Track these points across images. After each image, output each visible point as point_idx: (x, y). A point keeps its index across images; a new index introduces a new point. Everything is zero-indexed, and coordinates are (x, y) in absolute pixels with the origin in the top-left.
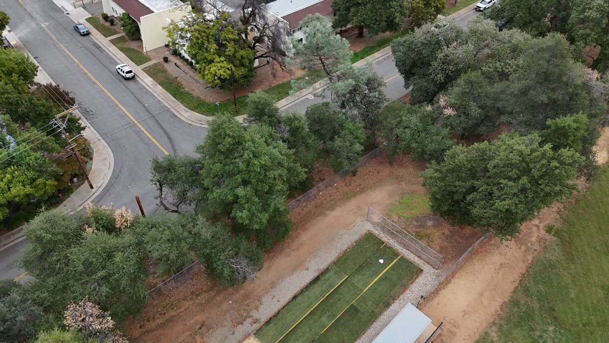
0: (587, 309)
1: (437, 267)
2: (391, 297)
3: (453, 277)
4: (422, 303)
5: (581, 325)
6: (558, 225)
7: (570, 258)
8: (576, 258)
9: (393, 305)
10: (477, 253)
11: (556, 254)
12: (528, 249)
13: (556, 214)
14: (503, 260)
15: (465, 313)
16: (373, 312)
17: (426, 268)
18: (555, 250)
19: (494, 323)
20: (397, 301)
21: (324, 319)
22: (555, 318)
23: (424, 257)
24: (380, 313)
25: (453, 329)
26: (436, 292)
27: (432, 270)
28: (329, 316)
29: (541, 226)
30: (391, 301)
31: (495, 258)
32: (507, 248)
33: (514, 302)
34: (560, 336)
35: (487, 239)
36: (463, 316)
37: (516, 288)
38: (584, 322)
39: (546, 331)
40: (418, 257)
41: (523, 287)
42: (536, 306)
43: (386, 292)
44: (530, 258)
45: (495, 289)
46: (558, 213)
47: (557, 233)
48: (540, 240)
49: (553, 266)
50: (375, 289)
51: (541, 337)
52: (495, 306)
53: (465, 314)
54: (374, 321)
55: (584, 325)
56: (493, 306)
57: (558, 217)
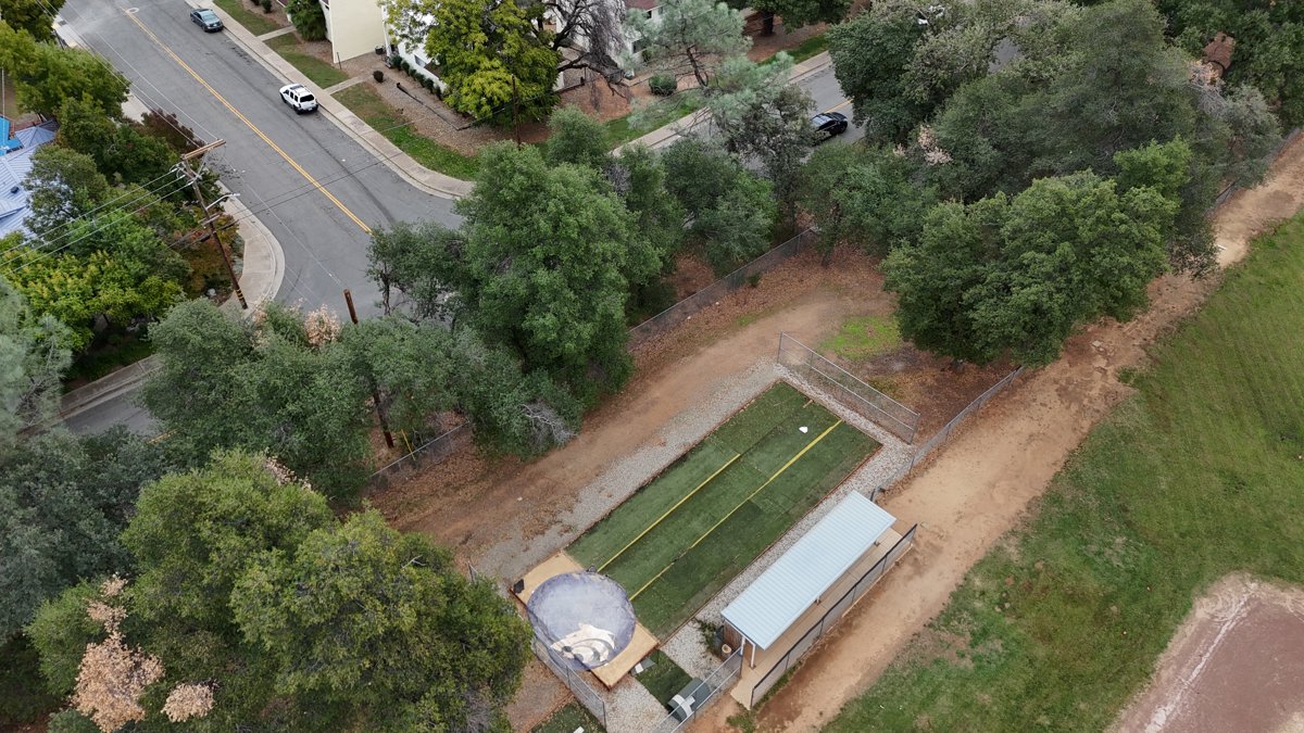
0: (1189, 508)
1: (909, 440)
2: (822, 489)
3: (939, 456)
4: (882, 496)
5: (1176, 535)
6: (1142, 369)
7: (1162, 423)
8: (1173, 424)
9: (824, 503)
10: (986, 415)
11: (1136, 417)
12: (1083, 409)
13: (1139, 350)
14: (1034, 428)
15: (960, 516)
16: (787, 513)
17: (889, 441)
18: (1133, 410)
19: (1013, 532)
20: (833, 496)
21: (696, 524)
22: (1129, 524)
23: (884, 422)
24: (801, 516)
25: (937, 542)
26: (908, 480)
27: (900, 445)
28: (704, 521)
29: (1110, 370)
30: (822, 495)
31: (1022, 425)
32: (1042, 408)
33: (1053, 498)
34: (1136, 553)
35: (1006, 393)
36: (957, 521)
37: (1058, 474)
38: (1183, 530)
39: (1109, 544)
40: (874, 422)
41: (1070, 472)
42: (1093, 503)
43: (813, 480)
44: (1086, 424)
45: (1017, 477)
46: (1143, 347)
47: (1140, 382)
48: (1106, 394)
49: (1128, 438)
50: (792, 476)
51: (1099, 554)
52: (1017, 505)
53: (961, 518)
54: (789, 529)
55: (1182, 535)
56: (1012, 505)
57: (1143, 354)
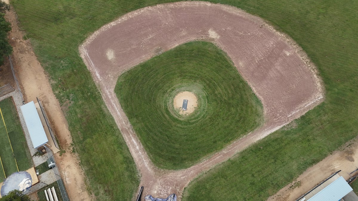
1: (14, 90)
2: (15, 115)
3: (22, 85)
4: (25, 102)
6: (25, 34)
7: (40, 39)
8: (42, 37)
9: (19, 116)
10: (17, 71)
11: (37, 43)
12: (28, 52)
13: (20, 32)
14: (27, 63)
15: (40, 88)
16: (17, 125)
17: (11, 94)
18: (35, 42)
19: (49, 80)
20: (19, 113)
22: (59, 58)
23: (5, 93)
24: (20, 122)
25: (43, 96)
26: (24, 95)
27: (14, 92)
29: (21, 40)
30: (17, 116)
31: (24, 65)
32: (23, 58)
33: (46, 68)
35: (14, 63)
37: (41, 64)
39: (62, 64)
40: (4, 95)
41: (42, 62)
42: (52, 62)
43: (11, 116)
44: (32, 52)
45: (37, 72)
46: (20, 30)
47: (28, 37)
48: (27, 44)
49: (40, 47)
50: (7, 120)
51: (63, 67)
52: (44, 76)
54: (21, 127)
57: (22, 32)
